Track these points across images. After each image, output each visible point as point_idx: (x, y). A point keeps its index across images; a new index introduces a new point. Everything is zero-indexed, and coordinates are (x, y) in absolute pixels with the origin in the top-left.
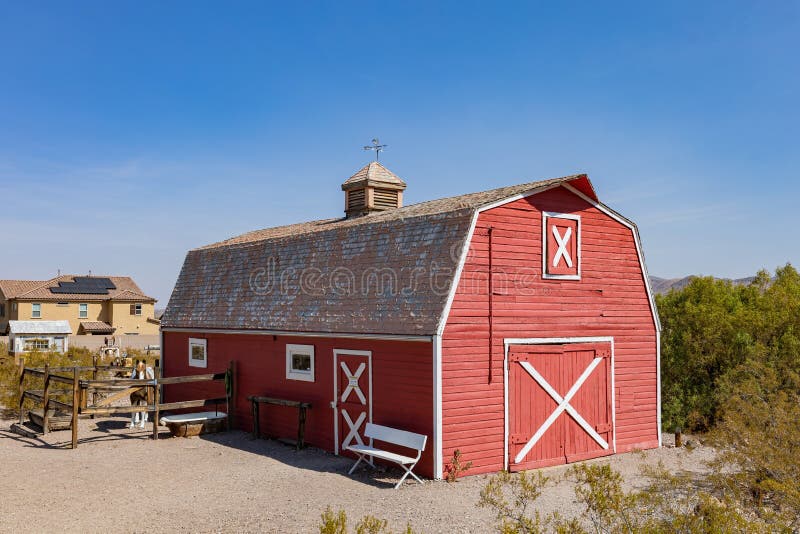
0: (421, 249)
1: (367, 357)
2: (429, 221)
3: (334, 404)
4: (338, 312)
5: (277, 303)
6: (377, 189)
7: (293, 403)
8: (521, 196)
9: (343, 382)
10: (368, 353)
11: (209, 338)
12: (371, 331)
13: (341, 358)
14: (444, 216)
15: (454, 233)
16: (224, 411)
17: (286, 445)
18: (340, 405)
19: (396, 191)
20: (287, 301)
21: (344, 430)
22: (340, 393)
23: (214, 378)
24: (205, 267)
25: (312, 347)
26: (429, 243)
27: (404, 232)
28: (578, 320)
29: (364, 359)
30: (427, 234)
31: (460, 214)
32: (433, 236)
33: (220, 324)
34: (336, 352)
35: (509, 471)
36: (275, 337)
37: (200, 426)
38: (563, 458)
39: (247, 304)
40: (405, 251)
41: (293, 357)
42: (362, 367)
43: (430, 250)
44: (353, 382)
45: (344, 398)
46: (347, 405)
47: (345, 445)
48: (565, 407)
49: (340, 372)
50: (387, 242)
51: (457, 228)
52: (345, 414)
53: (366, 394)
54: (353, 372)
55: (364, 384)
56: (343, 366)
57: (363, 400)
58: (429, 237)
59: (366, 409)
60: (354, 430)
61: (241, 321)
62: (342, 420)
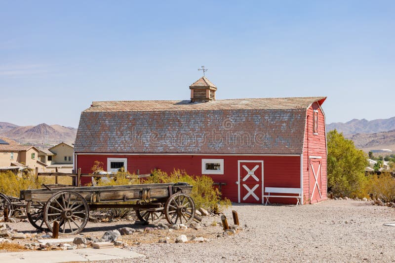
0: (283, 122)
1: (261, 163)
2: (282, 112)
3: (238, 183)
6: (211, 90)
7: (215, 183)
9: (244, 173)
10: (262, 162)
13: (242, 164)
14: (291, 110)
15: (299, 118)
18: (242, 183)
19: (214, 91)
21: (244, 192)
22: (242, 178)
23: (151, 175)
25: (223, 160)
26: (286, 120)
27: (268, 115)
28: (317, 150)
29: (260, 164)
31: (300, 111)
32: (287, 118)
34: (239, 161)
35: (310, 204)
36: (192, 156)
38: (317, 201)
40: (272, 123)
41: (207, 164)
42: (257, 167)
43: (287, 122)
44: (251, 173)
45: (244, 179)
46: (246, 182)
47: (245, 198)
48: (317, 182)
49: (242, 169)
50: (259, 118)
51: (299, 115)
52: (245, 186)
53: (260, 177)
54: (251, 169)
55: (258, 173)
56: (244, 167)
57: (257, 180)
58: (284, 118)
59: (260, 183)
60: (251, 192)
61: (161, 149)
62: (242, 188)
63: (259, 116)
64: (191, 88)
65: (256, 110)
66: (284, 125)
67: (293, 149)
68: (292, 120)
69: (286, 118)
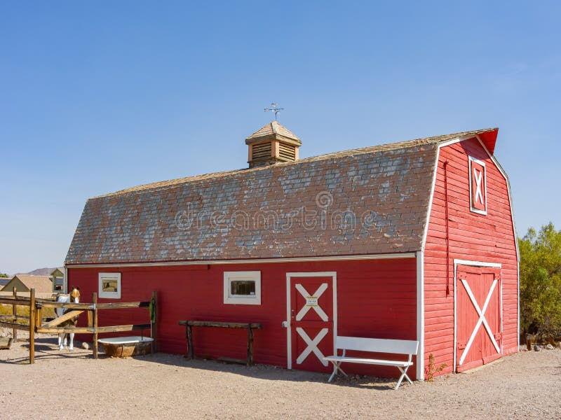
0: (384, 179)
1: (331, 278)
2: (385, 156)
3: (287, 324)
4: (289, 239)
5: (207, 236)
6: (282, 143)
7: (240, 325)
8: (458, 140)
9: (298, 302)
10: (334, 274)
11: (124, 272)
12: (336, 253)
13: (294, 281)
14: (403, 151)
15: (419, 165)
16: (149, 336)
17: (228, 363)
18: (294, 324)
19: (294, 146)
20: (220, 233)
21: (299, 345)
22: (294, 314)
23: (140, 306)
24: (110, 211)
25: (259, 272)
26: (392, 173)
27: (356, 166)
28: (486, 248)
29: (329, 280)
30: (386, 167)
31: (422, 149)
32: (394, 168)
33: (137, 258)
34: (289, 275)
35: (457, 372)
36: (209, 266)
37: (133, 348)
38: (481, 361)
39: (168, 239)
40: (362, 183)
41: (233, 283)
42: (324, 287)
43: (393, 180)
44: (312, 302)
45: (299, 317)
46: (303, 323)
47: (300, 360)
48: (482, 319)
49: (295, 293)
50: (337, 176)
51: (421, 160)
52: (300, 331)
53: (329, 312)
54: (311, 292)
55: (325, 302)
56: (299, 287)
57: (325, 318)
58: (389, 169)
59: (329, 325)
60: (312, 345)
61: (163, 254)
62: (296, 337)
63: (337, 171)
64: (248, 142)
65: (332, 159)
66: (387, 185)
67: (399, 242)
68: (405, 172)
69: (391, 169)
